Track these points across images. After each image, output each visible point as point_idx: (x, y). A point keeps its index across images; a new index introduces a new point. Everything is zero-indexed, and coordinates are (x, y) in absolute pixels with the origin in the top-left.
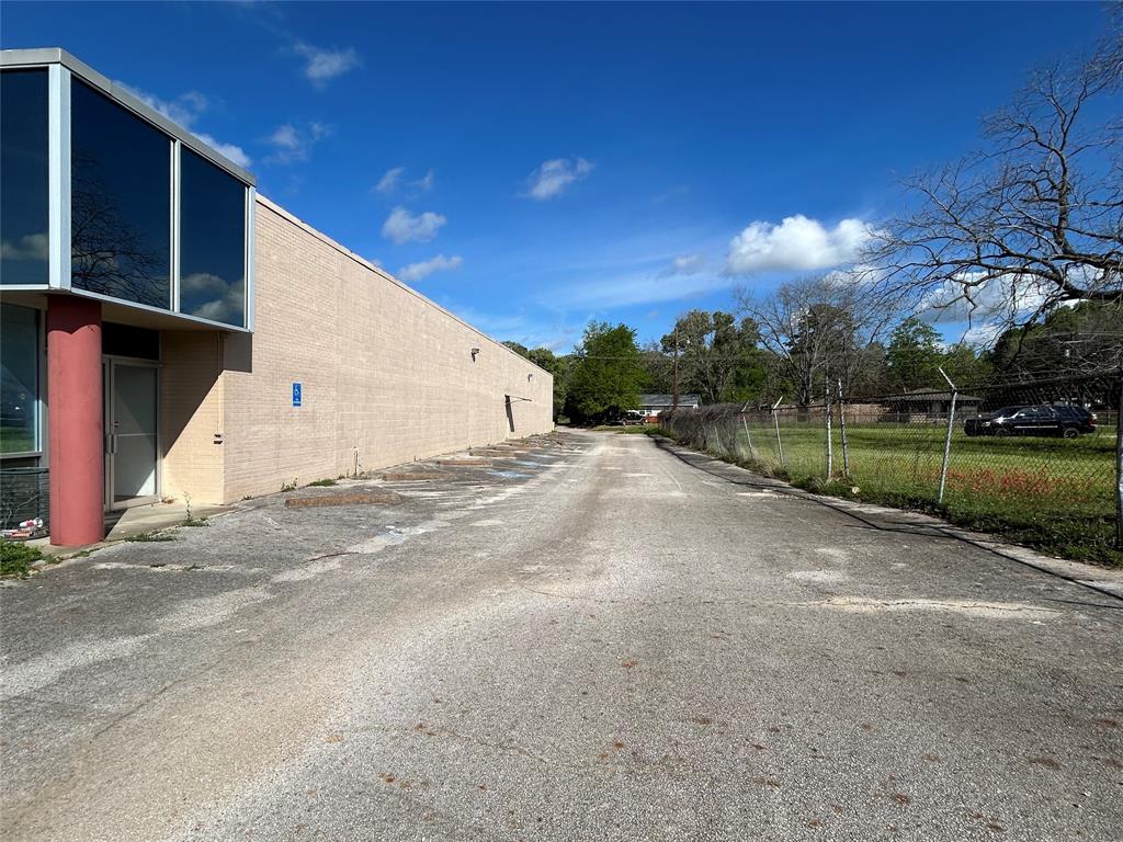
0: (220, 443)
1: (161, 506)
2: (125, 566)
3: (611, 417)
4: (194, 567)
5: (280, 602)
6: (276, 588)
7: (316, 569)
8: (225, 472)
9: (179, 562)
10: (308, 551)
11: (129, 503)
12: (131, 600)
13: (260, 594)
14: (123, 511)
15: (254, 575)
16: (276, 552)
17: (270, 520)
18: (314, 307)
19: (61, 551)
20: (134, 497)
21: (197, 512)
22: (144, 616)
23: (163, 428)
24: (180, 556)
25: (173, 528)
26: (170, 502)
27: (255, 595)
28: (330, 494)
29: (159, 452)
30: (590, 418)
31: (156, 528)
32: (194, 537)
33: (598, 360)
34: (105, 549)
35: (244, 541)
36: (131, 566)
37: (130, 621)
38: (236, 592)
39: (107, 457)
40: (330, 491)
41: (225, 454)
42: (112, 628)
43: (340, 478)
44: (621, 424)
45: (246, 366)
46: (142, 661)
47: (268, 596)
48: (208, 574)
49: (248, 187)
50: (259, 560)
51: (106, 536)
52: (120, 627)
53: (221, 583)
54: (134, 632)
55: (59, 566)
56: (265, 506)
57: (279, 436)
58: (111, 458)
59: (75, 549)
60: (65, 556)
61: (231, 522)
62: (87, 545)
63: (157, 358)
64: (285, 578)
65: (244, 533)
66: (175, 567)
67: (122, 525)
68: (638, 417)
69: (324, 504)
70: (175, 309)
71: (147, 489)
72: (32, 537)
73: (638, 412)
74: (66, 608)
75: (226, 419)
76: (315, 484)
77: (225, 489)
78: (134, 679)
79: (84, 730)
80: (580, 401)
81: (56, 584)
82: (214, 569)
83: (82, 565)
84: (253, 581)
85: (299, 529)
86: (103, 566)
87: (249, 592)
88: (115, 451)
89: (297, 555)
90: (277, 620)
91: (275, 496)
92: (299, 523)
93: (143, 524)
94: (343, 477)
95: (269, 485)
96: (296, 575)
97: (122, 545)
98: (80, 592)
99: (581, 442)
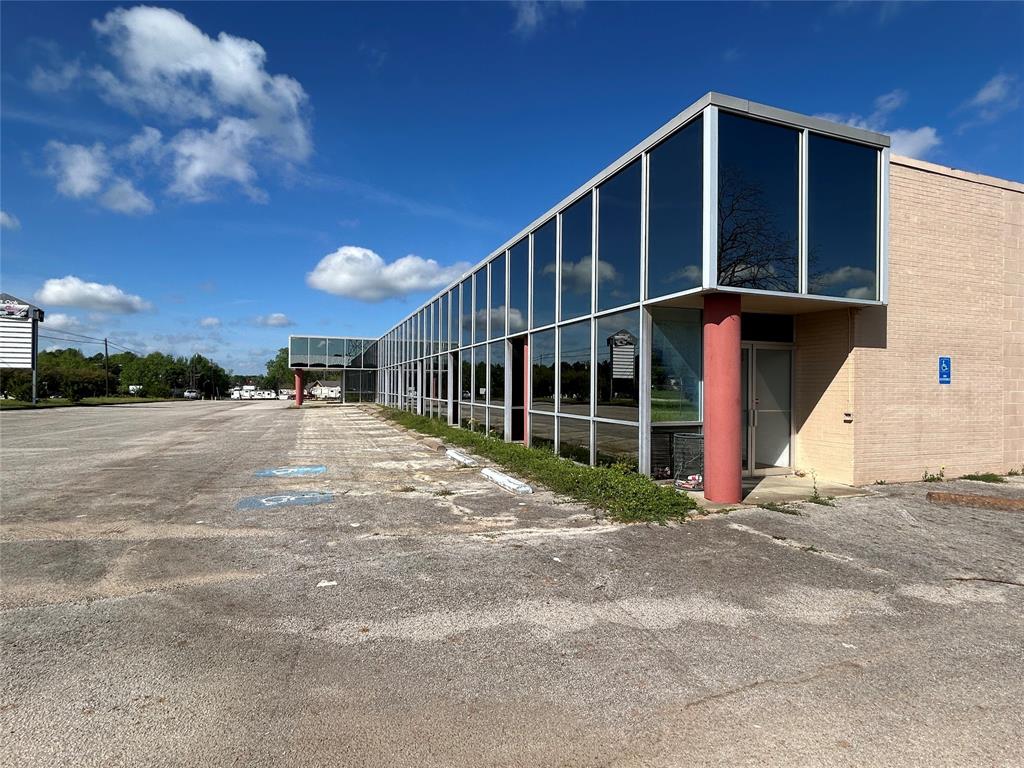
0: (850, 422)
1: (793, 478)
2: (752, 531)
4: (811, 549)
5: (905, 625)
6: (903, 603)
7: (963, 594)
8: (855, 453)
9: (799, 540)
10: (954, 565)
11: (768, 471)
12: (750, 567)
13: (879, 603)
14: (761, 478)
15: (876, 577)
16: (908, 555)
17: (904, 513)
18: (971, 265)
19: (710, 505)
20: (772, 466)
21: (825, 490)
22: (756, 589)
23: (797, 406)
24: (802, 533)
25: (799, 502)
26: (802, 475)
27: (874, 603)
28: (991, 493)
29: (792, 428)
31: (785, 499)
32: (818, 515)
34: (741, 510)
35: (871, 532)
36: (757, 532)
37: (744, 590)
38: (852, 592)
39: (750, 429)
40: (994, 489)
41: (855, 435)
42: (728, 591)
43: (1010, 474)
45: (880, 342)
46: (743, 639)
47: (890, 611)
48: (824, 561)
49: (881, 150)
50: (886, 560)
51: (743, 498)
52: (734, 593)
53: (835, 577)
54: (743, 602)
55: (706, 518)
56: (900, 495)
57: (921, 417)
58: (752, 430)
59: (720, 505)
60: (710, 510)
61: (858, 506)
62: (729, 504)
63: (791, 341)
64: (917, 594)
65: (871, 522)
66: (795, 544)
67: (759, 491)
69: (983, 505)
70: (803, 292)
71: (782, 461)
72: (694, 489)
74: (701, 559)
75: (857, 398)
76: (971, 477)
77: (855, 470)
78: (732, 656)
79: (681, 693)
81: (700, 535)
82: (832, 556)
83: (721, 520)
84: (874, 584)
85: (942, 531)
86: (735, 526)
87: (867, 597)
88: (756, 424)
89: (936, 566)
90: (899, 649)
91: (915, 484)
92: (944, 524)
93: (774, 493)
94: (1016, 474)
95: (908, 471)
96: (933, 594)
97: (754, 509)
98: (715, 546)
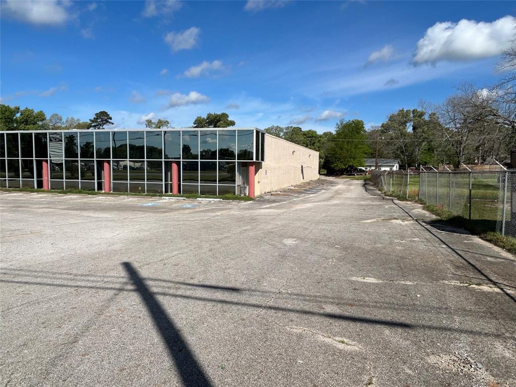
0: (259, 183)
3: (349, 171)
30: (338, 171)
33: (344, 141)
44: (354, 175)
68: (364, 171)
73: (364, 169)
80: (333, 163)
99: (332, 183)
